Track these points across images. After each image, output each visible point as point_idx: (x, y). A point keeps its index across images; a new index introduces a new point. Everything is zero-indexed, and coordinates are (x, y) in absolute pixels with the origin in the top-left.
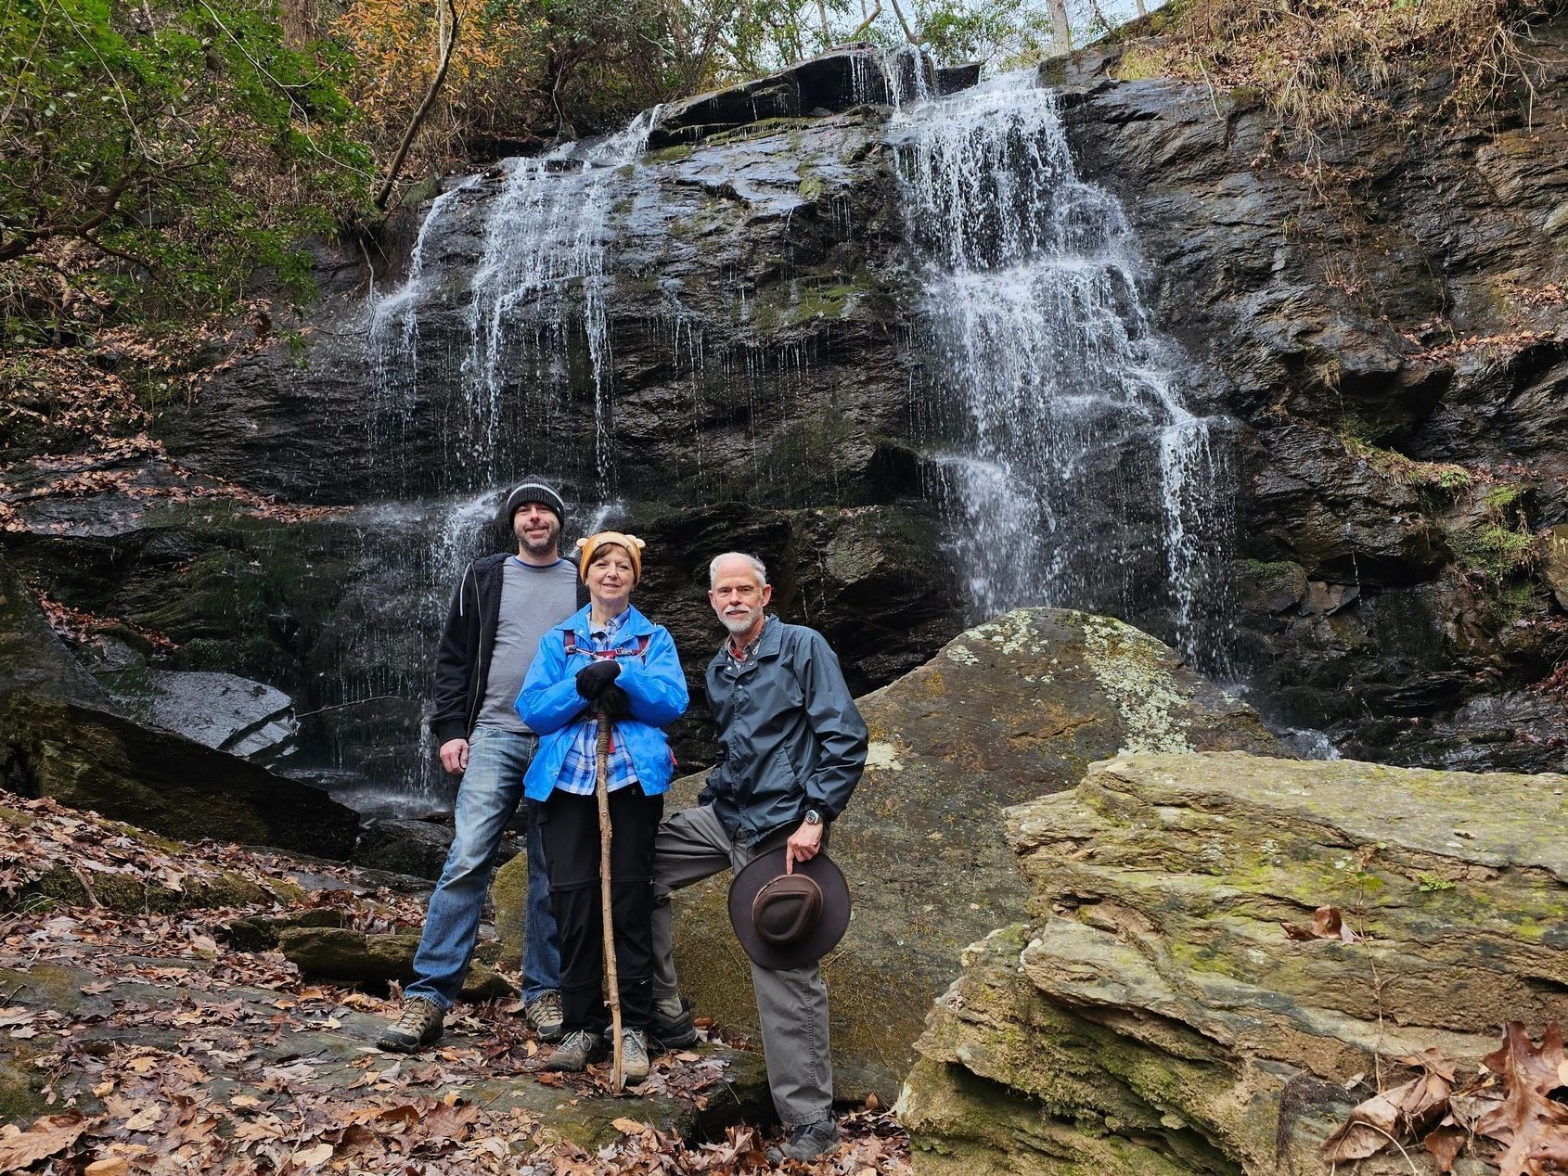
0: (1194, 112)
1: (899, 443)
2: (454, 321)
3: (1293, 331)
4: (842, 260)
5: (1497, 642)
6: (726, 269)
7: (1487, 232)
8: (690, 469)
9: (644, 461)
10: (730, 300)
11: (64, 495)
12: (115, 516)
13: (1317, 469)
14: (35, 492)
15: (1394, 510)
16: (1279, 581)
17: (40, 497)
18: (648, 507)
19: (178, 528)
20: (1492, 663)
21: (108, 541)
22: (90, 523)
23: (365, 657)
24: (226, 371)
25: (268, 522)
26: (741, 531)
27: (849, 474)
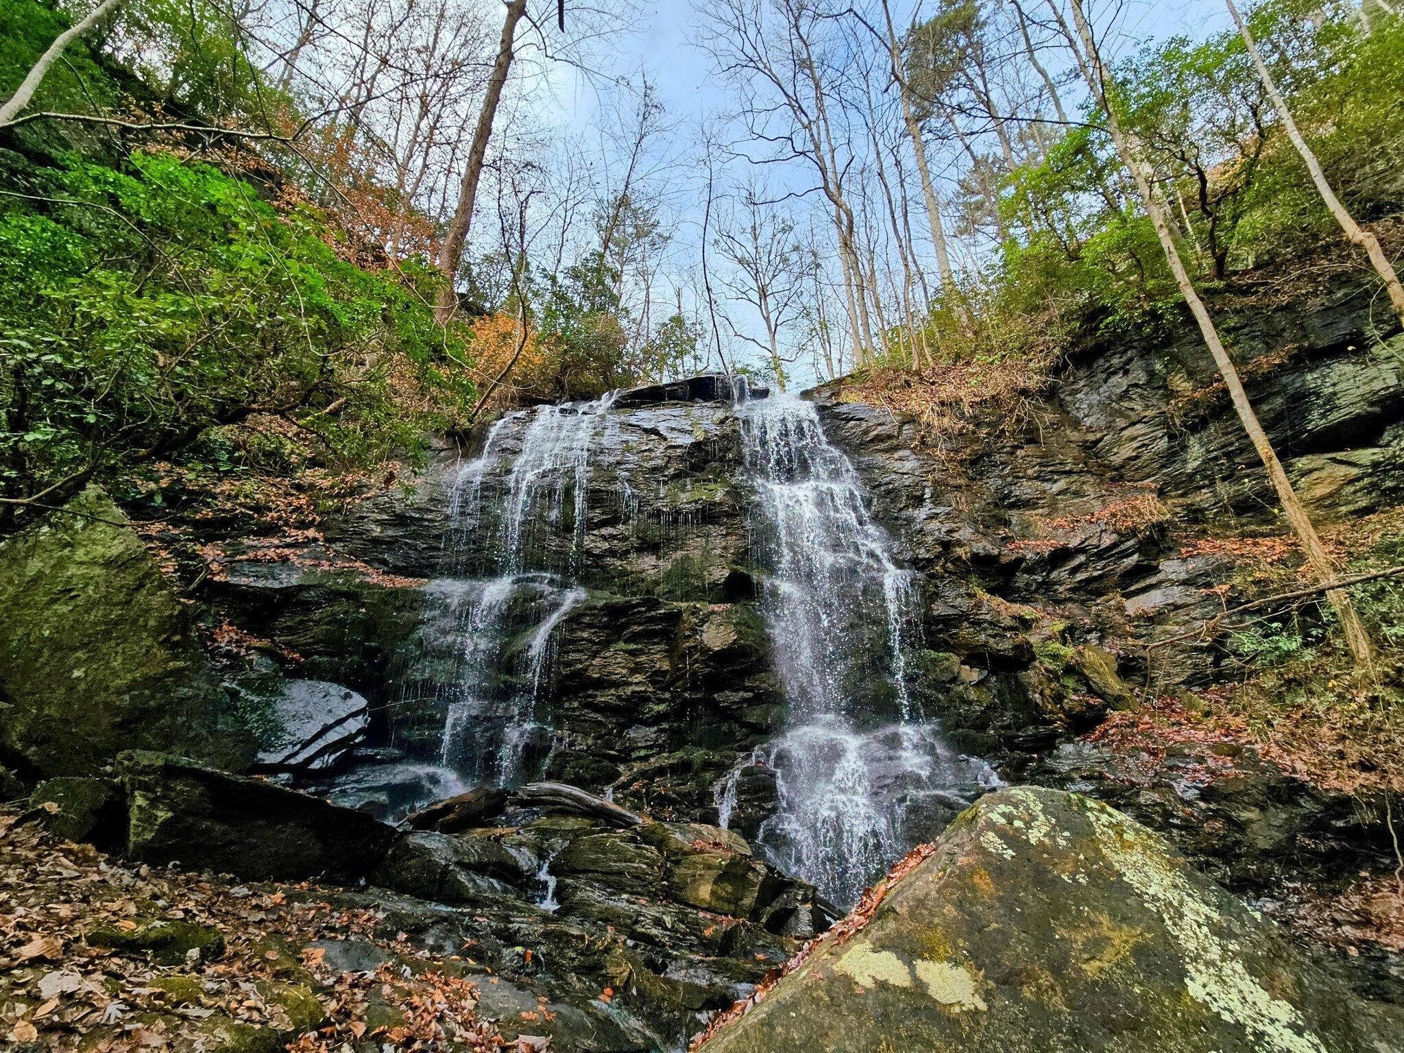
0: (882, 420)
1: (740, 568)
2: (501, 482)
3: (944, 529)
4: (713, 471)
5: (1063, 707)
6: (654, 470)
7: (1025, 489)
8: (623, 573)
9: (598, 566)
10: (654, 485)
11: (256, 561)
12: (284, 576)
13: (965, 604)
14: (238, 558)
15: (1005, 629)
16: (946, 663)
17: (240, 561)
18: (598, 593)
19: (321, 586)
20: (1060, 719)
21: (276, 590)
22: (267, 579)
23: (419, 672)
24: (368, 499)
25: (376, 586)
26: (653, 613)
27: (714, 585)
